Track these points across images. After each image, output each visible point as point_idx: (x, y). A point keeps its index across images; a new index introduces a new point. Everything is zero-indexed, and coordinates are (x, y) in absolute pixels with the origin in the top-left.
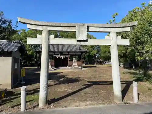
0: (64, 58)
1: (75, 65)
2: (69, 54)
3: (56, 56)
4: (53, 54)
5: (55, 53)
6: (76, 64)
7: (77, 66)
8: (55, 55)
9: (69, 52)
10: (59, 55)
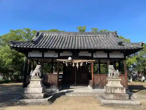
0: (81, 65)
1: (116, 88)
2: (94, 56)
3: (61, 60)
4: (57, 56)
5: (61, 55)
6: (119, 85)
7: (122, 89)
8: (59, 58)
9: (93, 51)
10: (70, 58)
